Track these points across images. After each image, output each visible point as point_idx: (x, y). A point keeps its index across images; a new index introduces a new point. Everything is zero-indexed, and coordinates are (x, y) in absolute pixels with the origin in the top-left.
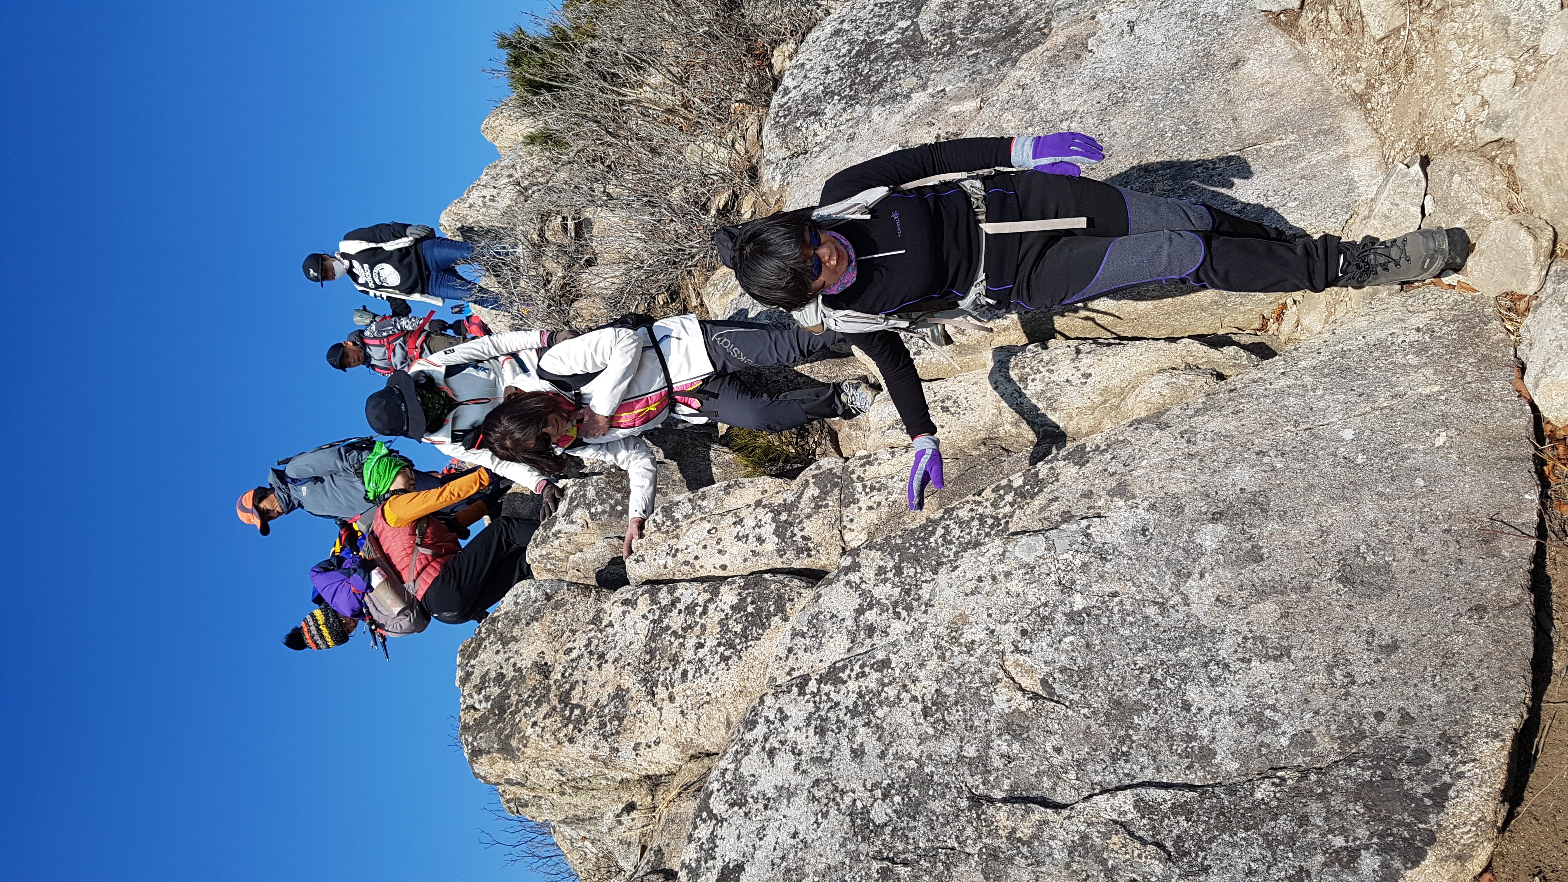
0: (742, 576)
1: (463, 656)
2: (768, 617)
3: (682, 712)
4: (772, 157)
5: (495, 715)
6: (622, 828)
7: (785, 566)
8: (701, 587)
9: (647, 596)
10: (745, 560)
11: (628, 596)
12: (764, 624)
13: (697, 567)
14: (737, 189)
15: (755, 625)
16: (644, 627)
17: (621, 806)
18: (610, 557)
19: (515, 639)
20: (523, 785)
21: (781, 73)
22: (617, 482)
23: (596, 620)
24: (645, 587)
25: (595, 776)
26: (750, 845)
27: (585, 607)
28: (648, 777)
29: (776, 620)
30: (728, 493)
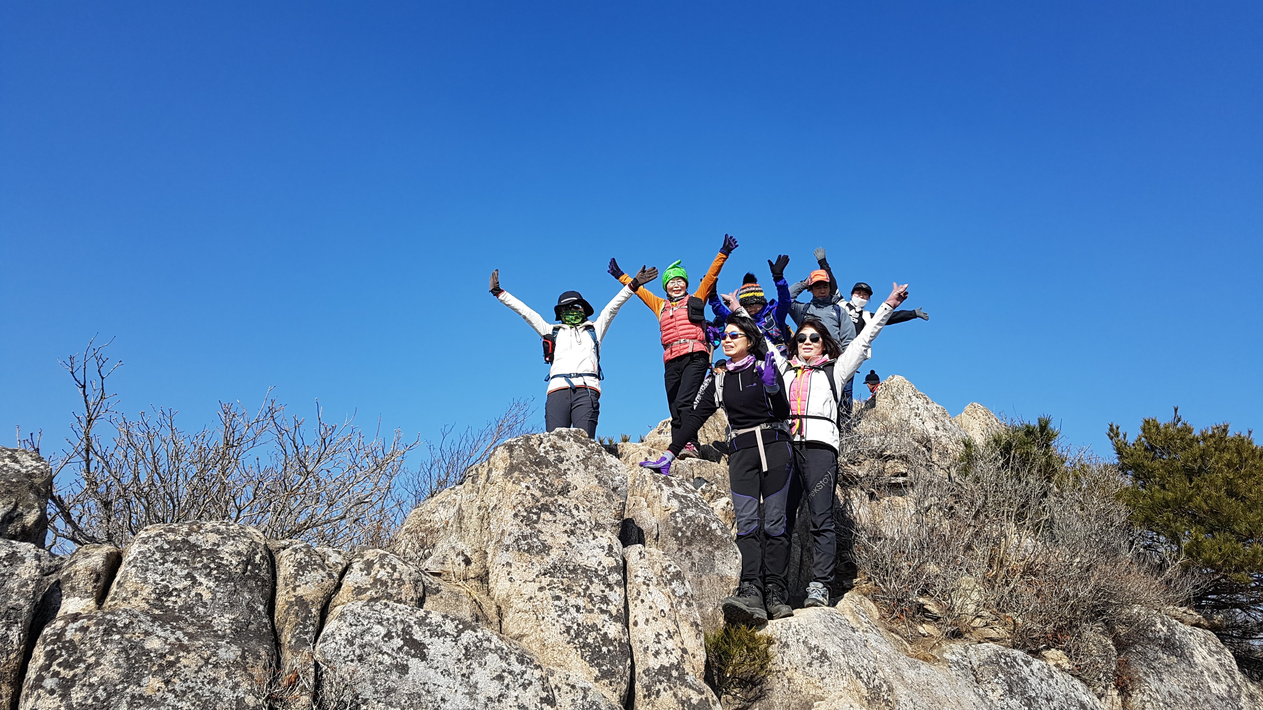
0: (629, 640)
1: (576, 432)
2: (599, 665)
3: (531, 598)
4: (971, 652)
5: (535, 459)
6: (454, 557)
7: (637, 675)
8: (621, 607)
9: (615, 564)
10: (641, 642)
11: (615, 550)
12: (593, 661)
13: (635, 602)
14: (942, 621)
15: (593, 654)
16: (592, 563)
17: (469, 554)
18: (644, 528)
19: (586, 467)
20: (487, 481)
21: (1043, 658)
22: (699, 532)
23: (599, 526)
24: (621, 562)
25: (490, 533)
26: (438, 665)
27: (608, 517)
28: (487, 573)
29: (596, 672)
30: (692, 626)
